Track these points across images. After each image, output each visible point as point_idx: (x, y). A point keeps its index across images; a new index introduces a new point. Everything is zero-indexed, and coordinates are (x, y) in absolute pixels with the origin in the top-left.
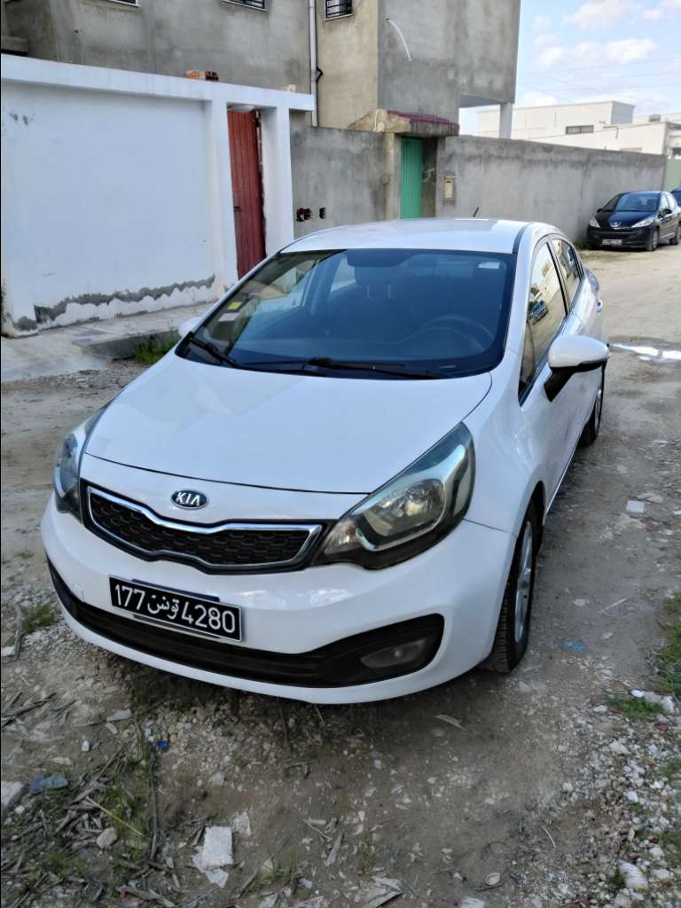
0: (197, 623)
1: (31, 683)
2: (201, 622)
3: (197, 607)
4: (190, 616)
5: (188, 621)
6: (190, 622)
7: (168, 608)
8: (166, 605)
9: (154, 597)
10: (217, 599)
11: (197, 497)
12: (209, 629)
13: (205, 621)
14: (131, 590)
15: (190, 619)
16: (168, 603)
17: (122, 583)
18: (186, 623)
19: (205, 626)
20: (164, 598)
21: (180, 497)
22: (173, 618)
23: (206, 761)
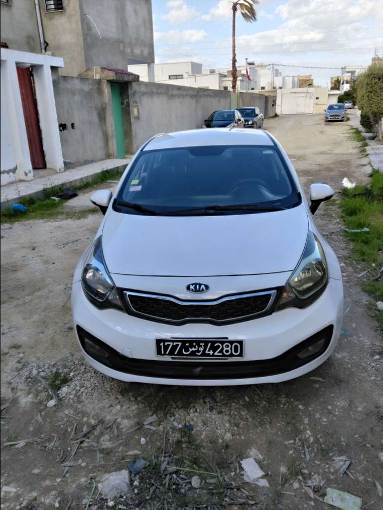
0: (216, 354)
1: (80, 417)
2: (218, 353)
3: (216, 345)
4: (211, 351)
5: (210, 354)
6: (211, 354)
7: (196, 349)
8: (195, 347)
9: (187, 344)
10: (227, 338)
11: (203, 287)
12: (224, 355)
13: (221, 351)
14: (171, 344)
15: (211, 352)
16: (197, 346)
17: (164, 341)
18: (209, 355)
19: (221, 354)
20: (194, 344)
21: (192, 287)
22: (199, 354)
23: (217, 429)
